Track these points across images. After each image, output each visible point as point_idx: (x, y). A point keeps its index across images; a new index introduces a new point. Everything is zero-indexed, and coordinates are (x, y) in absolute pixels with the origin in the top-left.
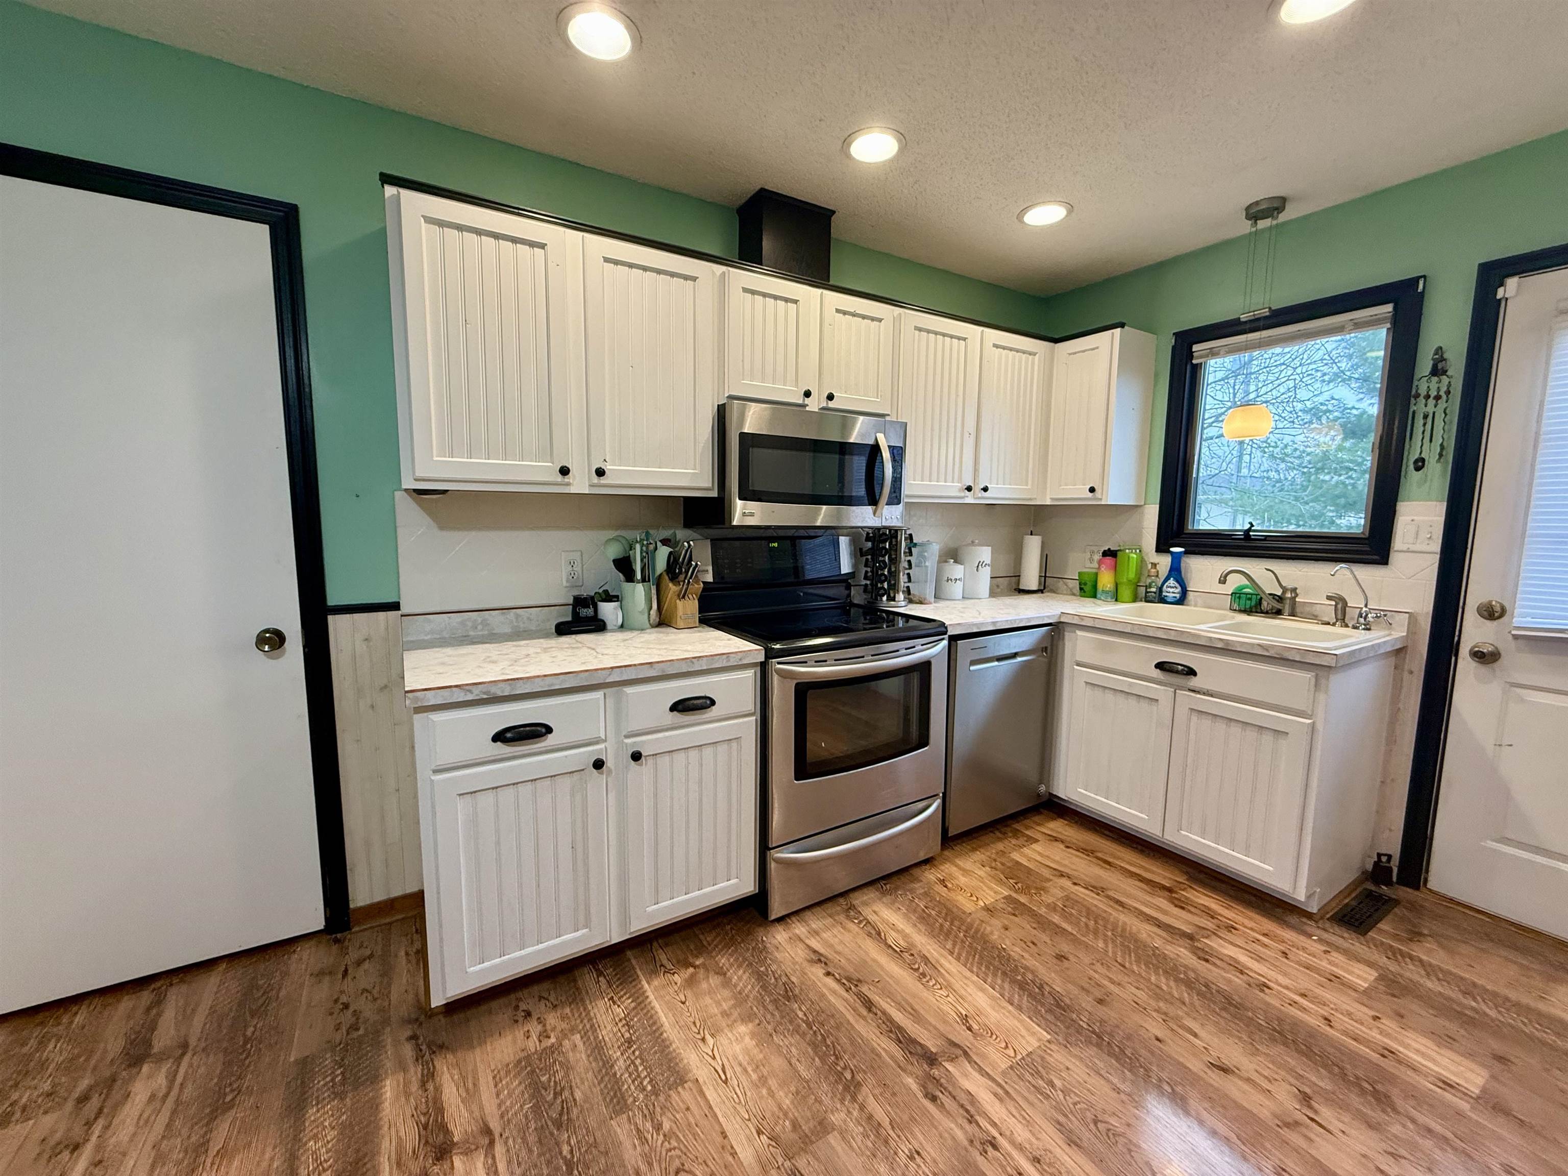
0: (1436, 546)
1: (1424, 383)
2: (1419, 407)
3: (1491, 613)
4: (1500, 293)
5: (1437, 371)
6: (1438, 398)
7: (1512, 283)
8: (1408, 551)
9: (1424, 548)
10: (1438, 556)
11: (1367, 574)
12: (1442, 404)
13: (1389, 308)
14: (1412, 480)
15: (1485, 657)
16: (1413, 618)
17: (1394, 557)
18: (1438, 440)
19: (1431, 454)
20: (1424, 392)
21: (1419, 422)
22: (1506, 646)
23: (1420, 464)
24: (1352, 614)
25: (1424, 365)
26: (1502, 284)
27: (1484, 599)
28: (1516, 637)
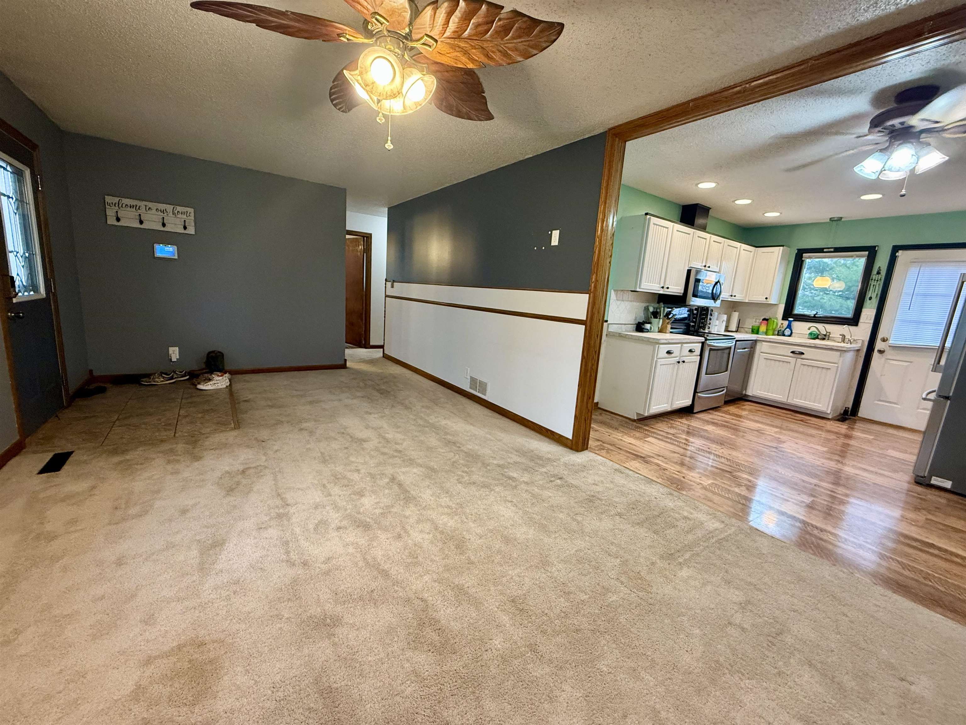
0: (872, 321)
1: (874, 275)
2: (872, 283)
3: (884, 340)
4: (897, 254)
5: (878, 273)
6: (877, 281)
7: (900, 252)
8: (864, 323)
9: (868, 322)
10: (872, 325)
11: (852, 328)
12: (879, 282)
13: (867, 253)
14: (867, 303)
15: (881, 352)
16: (863, 341)
17: (860, 324)
18: (876, 293)
19: (874, 296)
20: (874, 279)
21: (872, 286)
22: (887, 349)
23: (870, 298)
24: (846, 340)
25: (875, 271)
26: (898, 252)
27: (882, 336)
28: (890, 346)
